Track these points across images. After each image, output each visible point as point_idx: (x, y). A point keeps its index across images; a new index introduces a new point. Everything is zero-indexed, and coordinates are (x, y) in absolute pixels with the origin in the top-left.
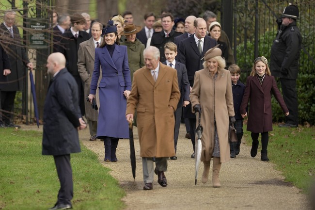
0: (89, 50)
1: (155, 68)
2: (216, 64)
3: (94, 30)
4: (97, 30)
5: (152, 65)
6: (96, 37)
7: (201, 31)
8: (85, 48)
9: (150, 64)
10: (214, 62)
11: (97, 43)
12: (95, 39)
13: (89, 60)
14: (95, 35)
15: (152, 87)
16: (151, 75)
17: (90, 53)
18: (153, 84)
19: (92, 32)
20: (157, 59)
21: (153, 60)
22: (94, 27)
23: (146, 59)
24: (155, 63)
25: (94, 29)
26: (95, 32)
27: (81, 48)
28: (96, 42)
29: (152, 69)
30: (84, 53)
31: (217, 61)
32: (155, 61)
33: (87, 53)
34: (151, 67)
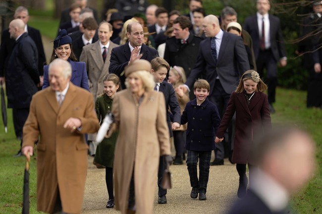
0: (93, 56)
1: (61, 90)
2: (139, 82)
3: (102, 32)
4: (105, 32)
5: (59, 85)
6: (105, 40)
7: (136, 37)
8: (89, 52)
9: (56, 84)
10: (136, 79)
11: (104, 48)
12: (103, 43)
13: (92, 68)
14: (102, 38)
15: (54, 115)
16: (55, 99)
17: (95, 59)
18: (57, 111)
19: (99, 34)
20: (66, 77)
21: (61, 79)
22: (101, 29)
23: (52, 76)
24: (64, 82)
25: (102, 30)
26: (103, 34)
27: (84, 53)
28: (103, 46)
29: (59, 91)
30: (86, 59)
31: (141, 78)
32: (64, 79)
33: (90, 59)
34: (58, 88)
